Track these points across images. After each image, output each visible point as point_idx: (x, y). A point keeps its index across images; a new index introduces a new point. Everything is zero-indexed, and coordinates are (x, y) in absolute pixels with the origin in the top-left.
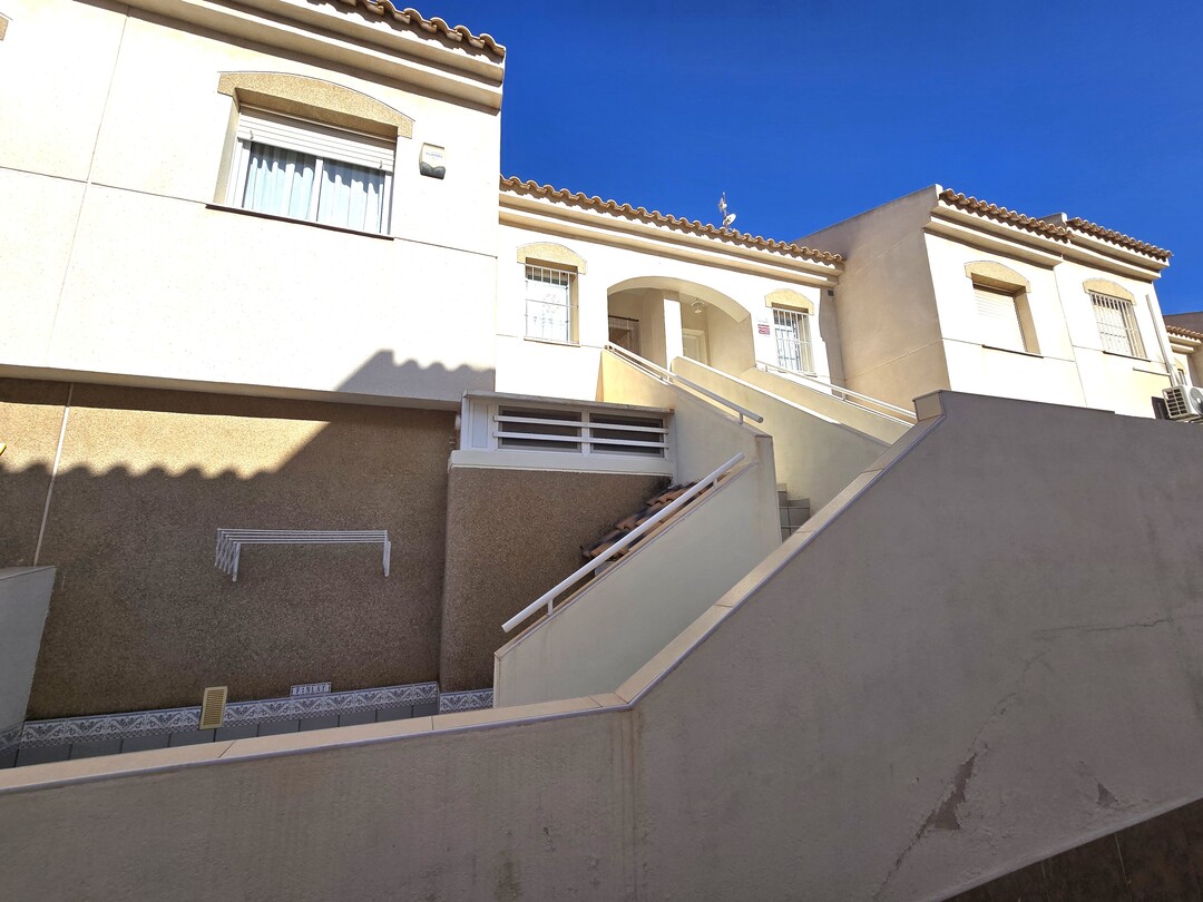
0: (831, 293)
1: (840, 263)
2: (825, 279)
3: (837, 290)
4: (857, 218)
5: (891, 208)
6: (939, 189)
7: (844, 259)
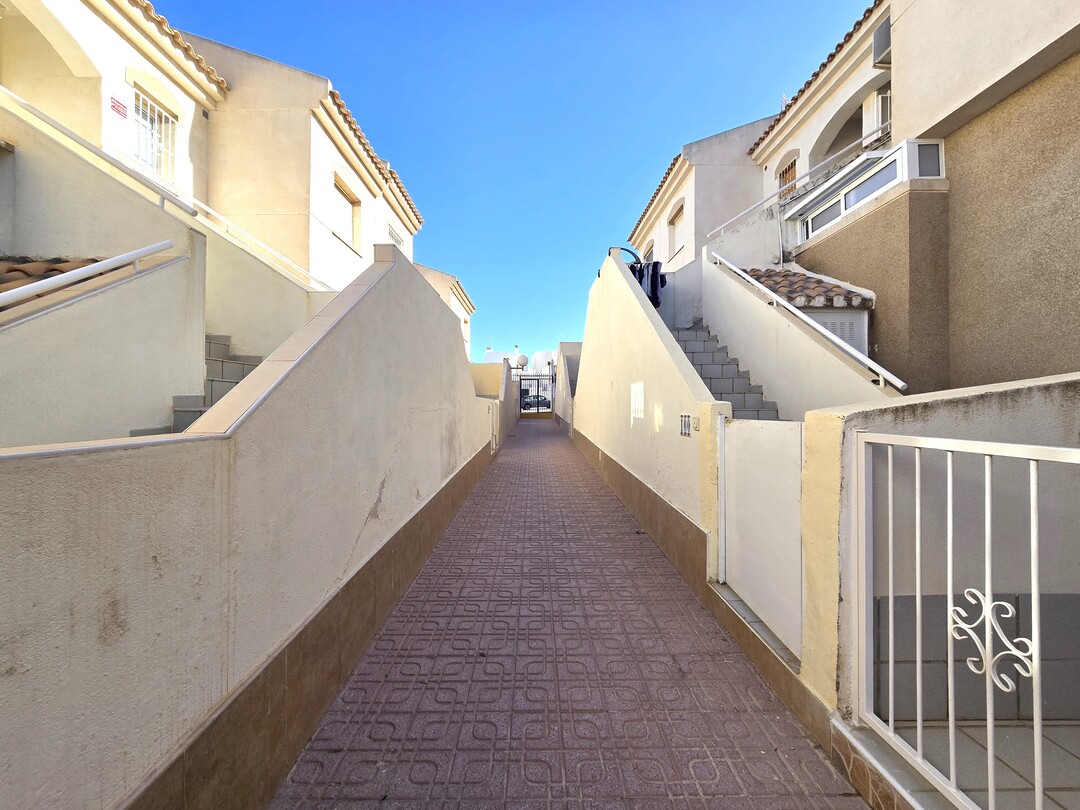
0: (206, 114)
1: (225, 89)
2: (204, 97)
3: (213, 115)
4: (250, 56)
5: (286, 71)
6: (330, 87)
7: (229, 89)
